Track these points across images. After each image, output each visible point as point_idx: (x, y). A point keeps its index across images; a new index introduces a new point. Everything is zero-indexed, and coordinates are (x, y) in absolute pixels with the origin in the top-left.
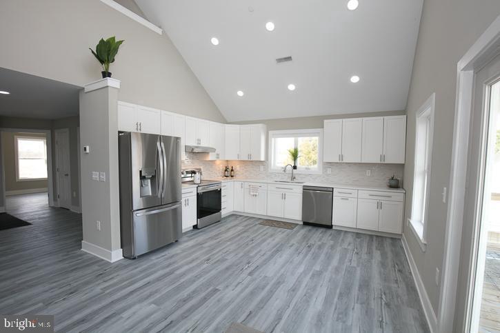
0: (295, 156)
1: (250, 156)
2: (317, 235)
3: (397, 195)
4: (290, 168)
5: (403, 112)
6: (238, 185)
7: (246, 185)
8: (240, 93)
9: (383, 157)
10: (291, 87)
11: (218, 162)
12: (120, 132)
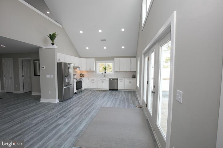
0: (105, 69)
1: (90, 69)
2: (114, 92)
3: (134, 79)
4: (104, 73)
5: (135, 57)
6: (87, 79)
7: (90, 79)
8: (87, 48)
9: (131, 69)
10: (105, 48)
11: (78, 72)
12: (57, 62)
